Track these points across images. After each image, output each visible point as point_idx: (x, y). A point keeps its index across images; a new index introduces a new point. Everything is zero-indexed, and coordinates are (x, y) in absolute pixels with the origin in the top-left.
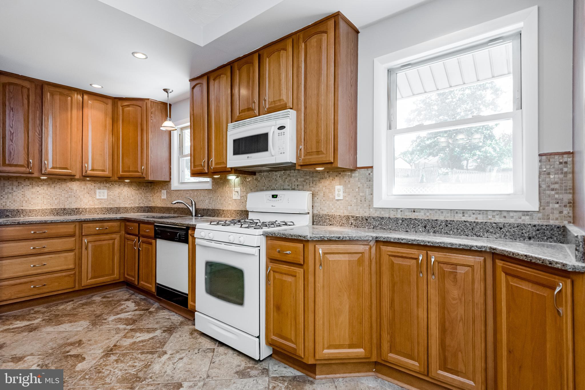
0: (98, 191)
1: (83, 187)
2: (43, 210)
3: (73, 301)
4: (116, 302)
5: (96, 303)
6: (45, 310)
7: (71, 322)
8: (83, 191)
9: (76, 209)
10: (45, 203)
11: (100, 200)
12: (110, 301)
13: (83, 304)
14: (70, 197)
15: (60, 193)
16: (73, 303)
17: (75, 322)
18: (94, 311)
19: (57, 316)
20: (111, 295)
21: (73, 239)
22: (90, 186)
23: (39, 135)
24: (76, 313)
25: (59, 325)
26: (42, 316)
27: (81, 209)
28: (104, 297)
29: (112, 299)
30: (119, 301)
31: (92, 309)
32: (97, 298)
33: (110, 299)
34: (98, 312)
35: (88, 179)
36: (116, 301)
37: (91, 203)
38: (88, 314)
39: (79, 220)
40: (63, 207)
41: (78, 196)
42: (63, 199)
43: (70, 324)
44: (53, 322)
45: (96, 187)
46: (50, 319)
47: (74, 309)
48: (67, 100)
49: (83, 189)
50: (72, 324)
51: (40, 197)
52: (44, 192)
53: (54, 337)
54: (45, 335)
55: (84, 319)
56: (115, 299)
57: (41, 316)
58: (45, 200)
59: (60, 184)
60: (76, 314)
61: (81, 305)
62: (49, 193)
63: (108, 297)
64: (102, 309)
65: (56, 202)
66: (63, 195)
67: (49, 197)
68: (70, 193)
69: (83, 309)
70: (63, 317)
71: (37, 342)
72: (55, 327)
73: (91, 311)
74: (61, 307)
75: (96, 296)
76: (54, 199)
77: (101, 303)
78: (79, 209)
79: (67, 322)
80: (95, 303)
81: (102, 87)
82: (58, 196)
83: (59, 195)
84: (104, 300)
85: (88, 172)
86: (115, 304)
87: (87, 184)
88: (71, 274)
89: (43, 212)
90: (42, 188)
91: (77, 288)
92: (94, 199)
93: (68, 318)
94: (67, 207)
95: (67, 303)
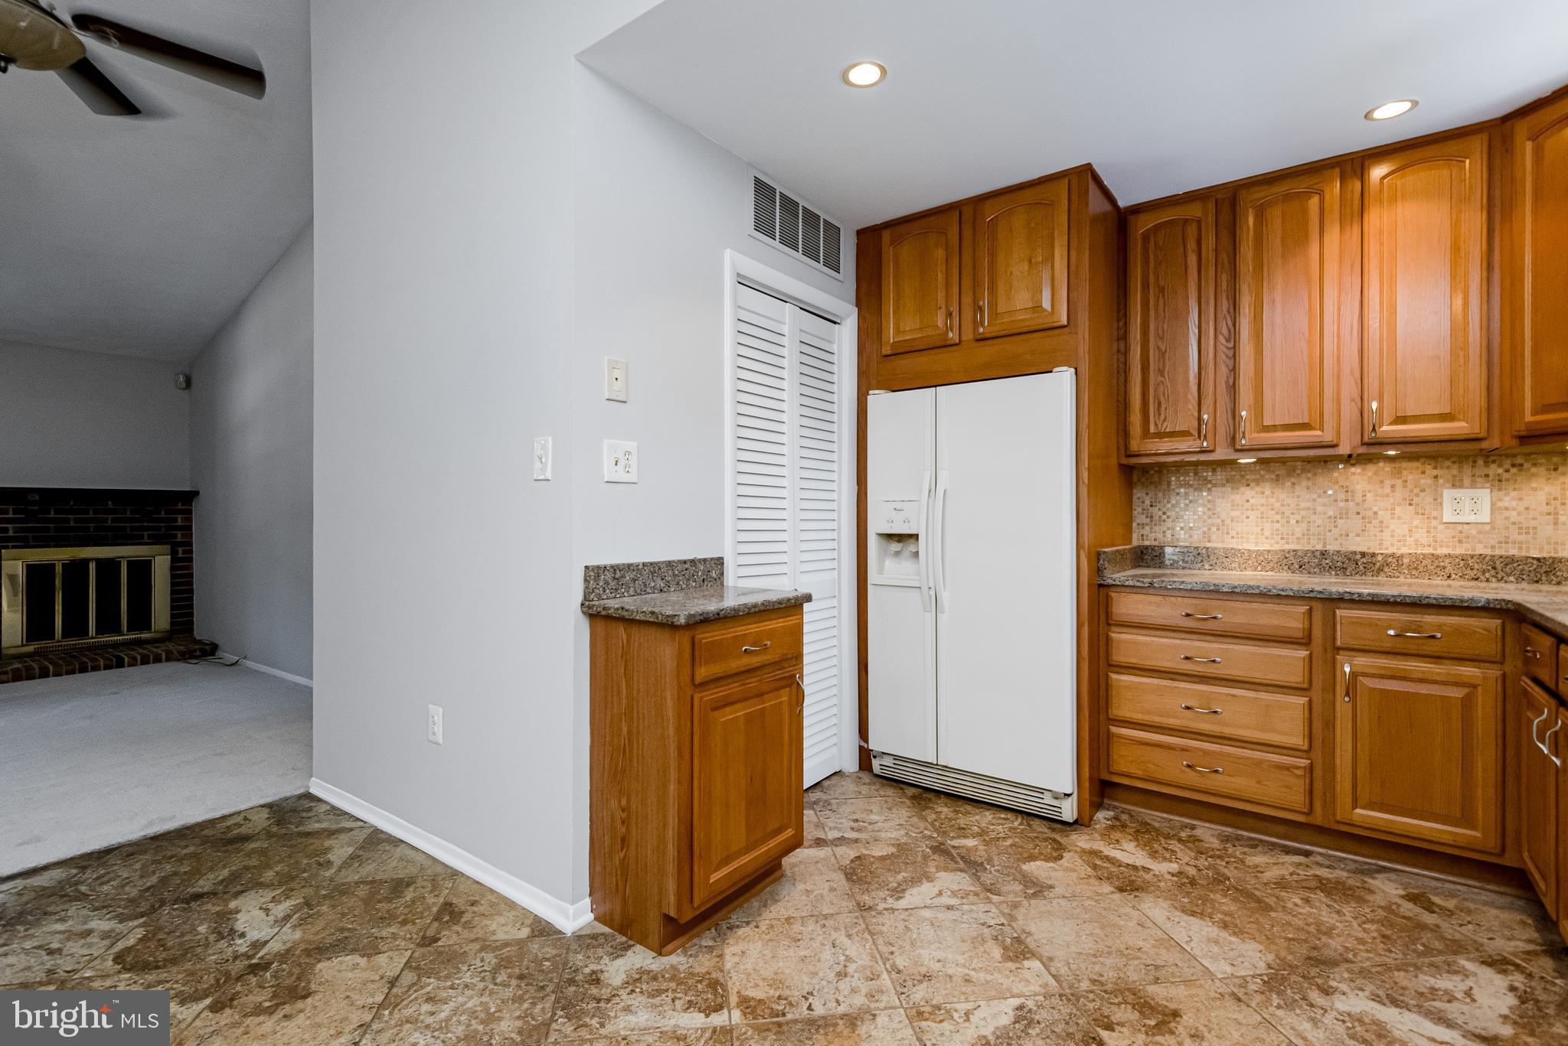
0: (1448, 494)
1: (1388, 483)
2: (1259, 553)
3: (1307, 854)
4: (1437, 945)
5: (1365, 901)
6: (1215, 843)
7: (1225, 926)
8: (1387, 495)
9: (1363, 555)
10: (1267, 533)
11: (1460, 527)
12: (1422, 927)
13: (1323, 885)
14: (1344, 514)
15: (1308, 505)
16: (1300, 864)
17: (1234, 933)
18: (1329, 932)
19: (1219, 879)
20: (1451, 904)
21: (1303, 653)
22: (1415, 475)
23: (1228, 341)
24: (1271, 901)
25: (1193, 914)
26: (1187, 859)
27: (1380, 558)
28: (1412, 898)
29: (1439, 921)
30: (1457, 947)
31: (1328, 918)
32: (1388, 888)
33: (1429, 919)
34: (1334, 945)
35: (1392, 453)
36: (1442, 938)
37: (1421, 535)
38: (1299, 929)
39: (1321, 592)
40: (1320, 547)
41: (1370, 513)
42: (1319, 522)
43: (1214, 931)
44: (1188, 894)
45: (1441, 481)
46: (1193, 882)
47: (1282, 884)
48: (1305, 211)
49: (1388, 490)
50: (1224, 934)
51: (1253, 515)
52: (1263, 501)
53: (1141, 944)
54: (1132, 924)
55: (1270, 940)
56: (1449, 929)
57: (1185, 855)
58: (1267, 526)
59: (1309, 475)
60: (1268, 908)
61: (1313, 884)
62: (1277, 505)
63: (1430, 907)
64: (1361, 941)
65: (1299, 530)
66: (1319, 509)
67: (1278, 517)
68: (1342, 504)
69: (1307, 901)
70: (1225, 896)
71: (1097, 931)
72: (1177, 913)
73: (1319, 924)
74: (1259, 859)
75: (1393, 876)
76: (1293, 522)
77: (1382, 913)
78: (1373, 555)
79: (1218, 916)
80: (1361, 900)
81: (1415, 103)
82: (1303, 513)
83: (1308, 509)
84: (1408, 908)
85: (1385, 428)
86: (1428, 951)
87: (1405, 473)
88: (1297, 768)
89: (1262, 560)
90: (1258, 489)
91: (1318, 818)
92: (1434, 523)
93: (1233, 907)
94: (1331, 547)
95: (1287, 853)
